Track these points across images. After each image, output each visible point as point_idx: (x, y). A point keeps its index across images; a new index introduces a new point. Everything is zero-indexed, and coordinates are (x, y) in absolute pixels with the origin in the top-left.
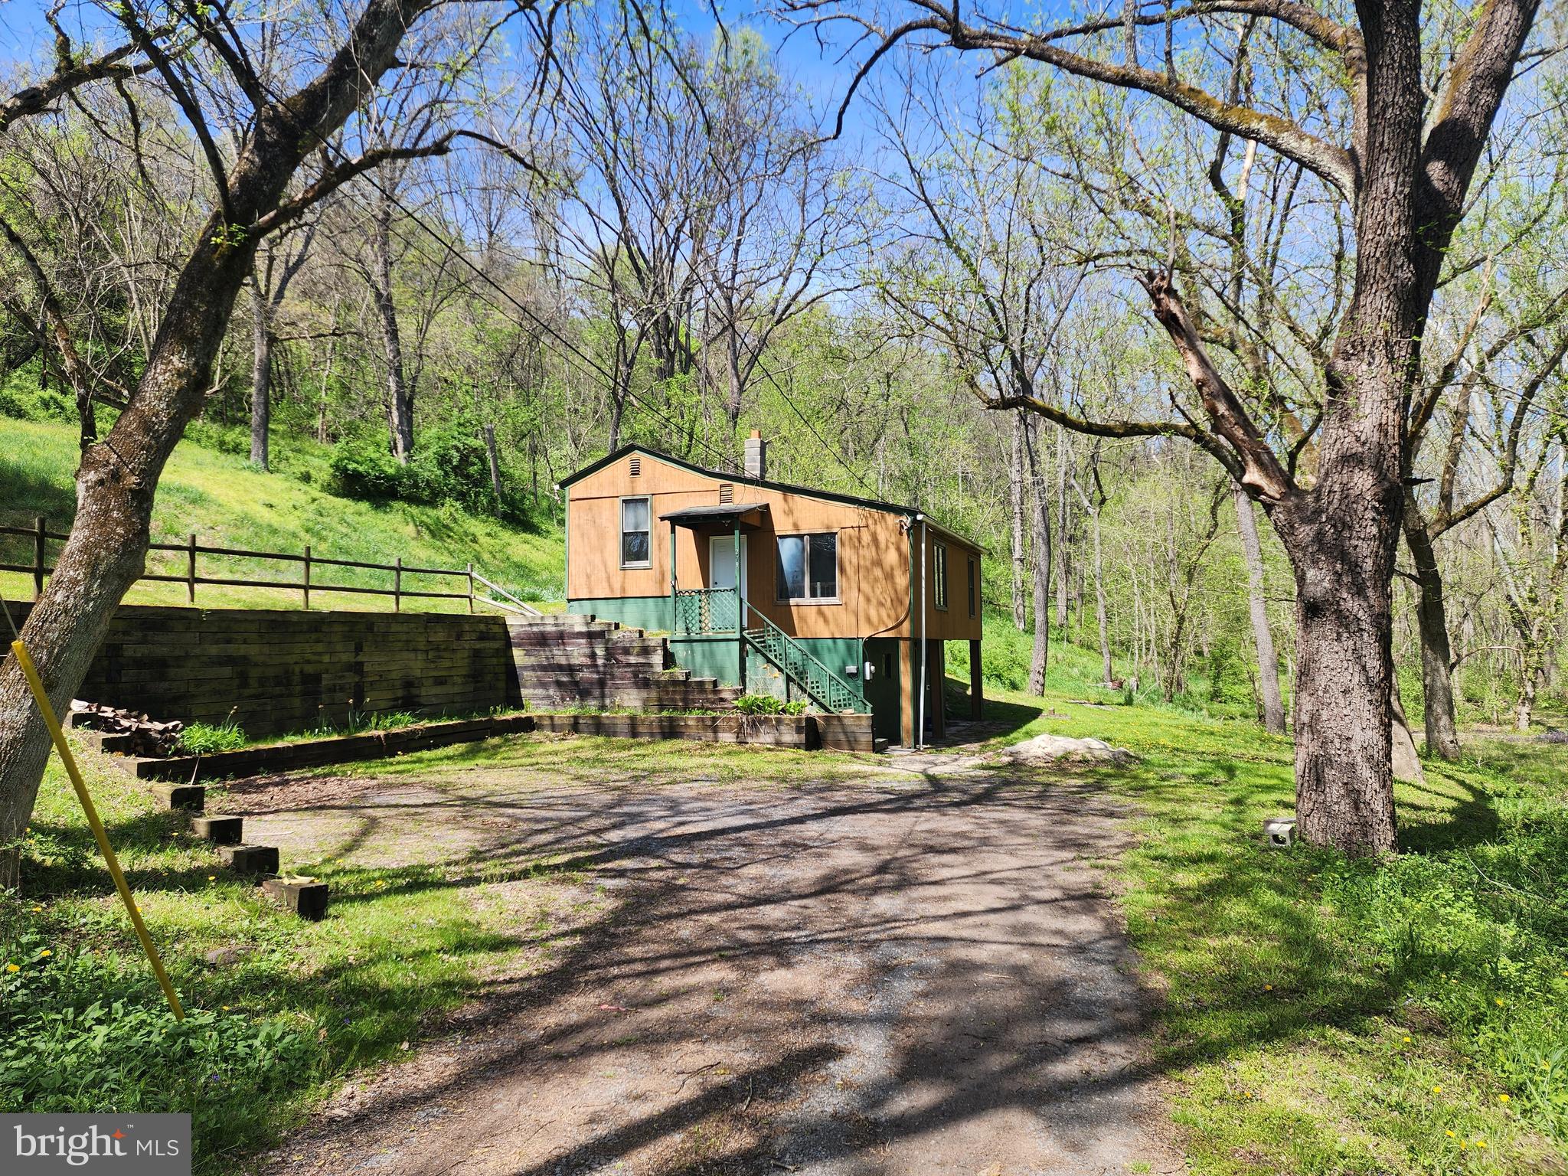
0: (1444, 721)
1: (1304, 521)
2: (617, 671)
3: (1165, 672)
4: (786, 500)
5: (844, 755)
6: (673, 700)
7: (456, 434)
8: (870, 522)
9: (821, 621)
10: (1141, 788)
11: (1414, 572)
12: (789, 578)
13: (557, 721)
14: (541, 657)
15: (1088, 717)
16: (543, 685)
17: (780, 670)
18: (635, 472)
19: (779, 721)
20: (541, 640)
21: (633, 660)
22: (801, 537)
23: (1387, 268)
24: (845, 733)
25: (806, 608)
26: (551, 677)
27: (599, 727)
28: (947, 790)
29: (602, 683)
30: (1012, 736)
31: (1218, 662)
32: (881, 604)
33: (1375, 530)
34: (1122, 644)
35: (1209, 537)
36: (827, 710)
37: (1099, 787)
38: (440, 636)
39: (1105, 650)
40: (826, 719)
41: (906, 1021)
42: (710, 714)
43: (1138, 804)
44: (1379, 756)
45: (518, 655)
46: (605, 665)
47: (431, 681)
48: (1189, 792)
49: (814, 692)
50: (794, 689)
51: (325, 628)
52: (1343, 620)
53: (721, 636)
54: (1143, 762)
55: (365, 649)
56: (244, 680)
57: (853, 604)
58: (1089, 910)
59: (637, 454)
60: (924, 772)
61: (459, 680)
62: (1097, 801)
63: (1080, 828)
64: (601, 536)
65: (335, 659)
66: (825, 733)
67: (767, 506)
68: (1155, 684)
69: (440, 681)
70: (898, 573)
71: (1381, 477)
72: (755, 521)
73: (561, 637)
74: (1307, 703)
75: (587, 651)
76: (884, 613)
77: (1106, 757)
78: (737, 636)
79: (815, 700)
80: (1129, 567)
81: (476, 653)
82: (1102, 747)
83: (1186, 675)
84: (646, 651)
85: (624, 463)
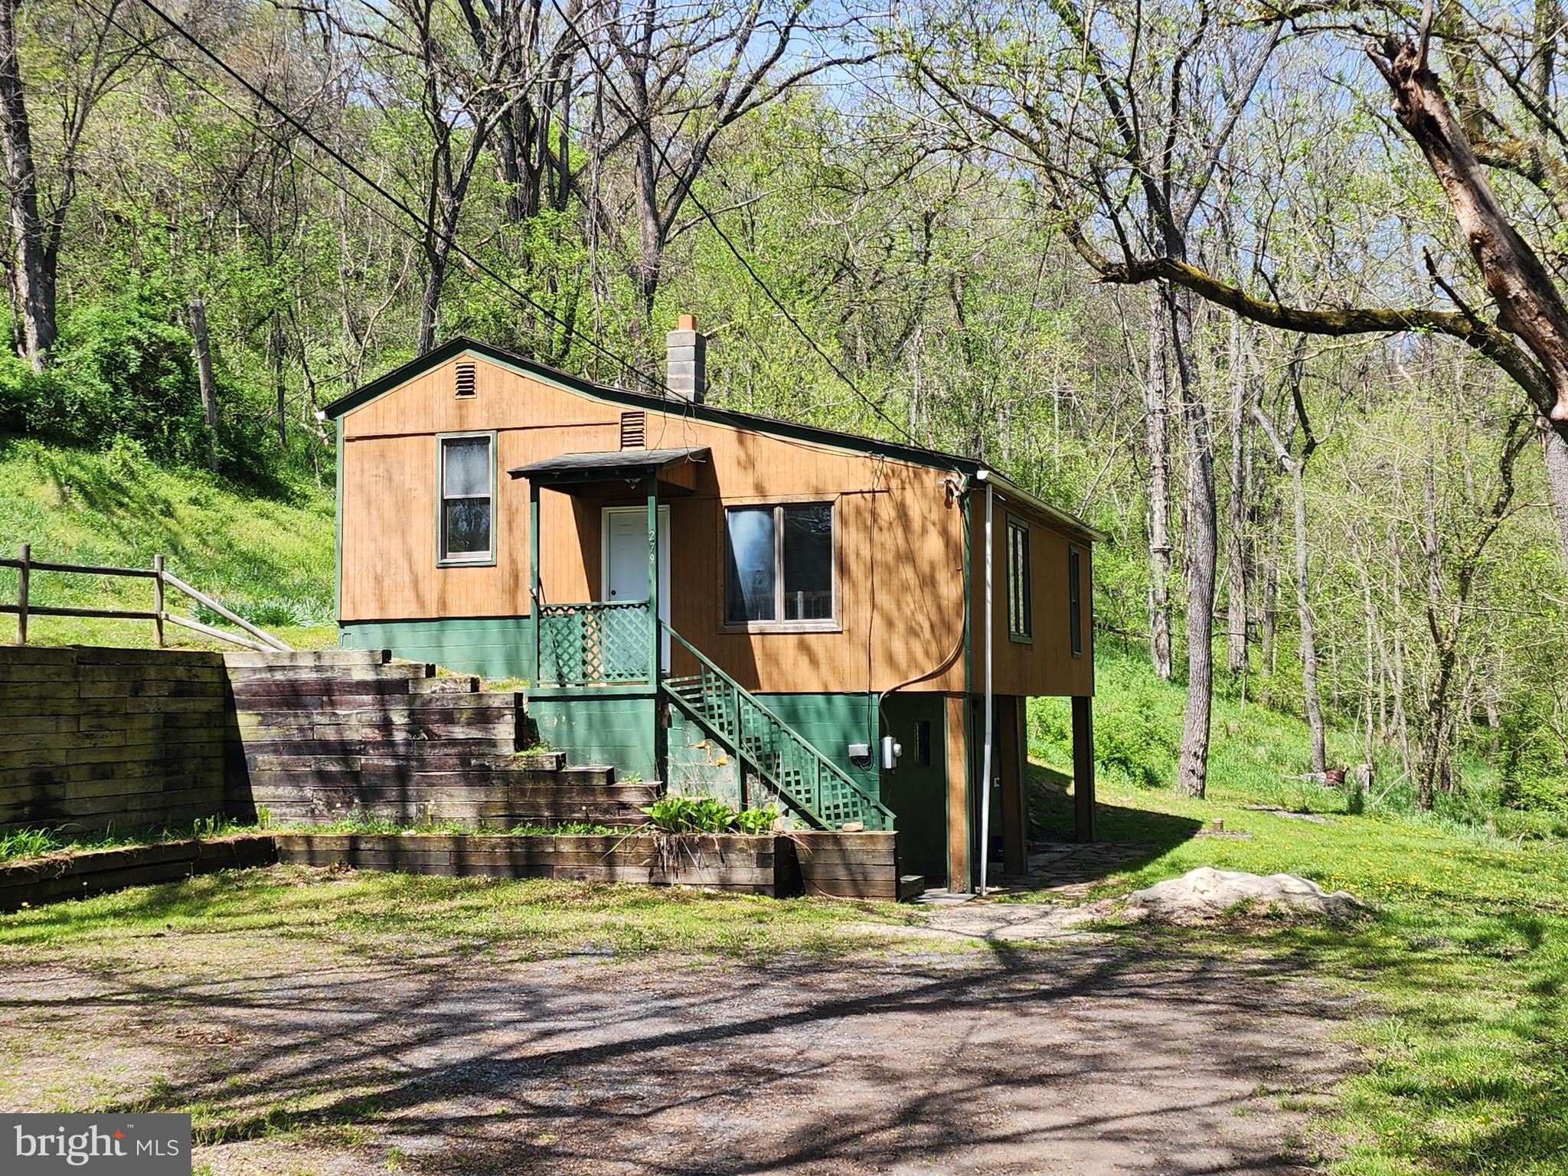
2: (431, 754)
3: (1419, 755)
4: (741, 441)
5: (844, 906)
6: (535, 807)
7: (135, 316)
8: (894, 483)
9: (804, 661)
10: (1374, 965)
12: (746, 583)
13: (319, 846)
14: (291, 728)
15: (1284, 835)
16: (293, 779)
17: (730, 751)
18: (466, 386)
19: (727, 845)
20: (290, 696)
21: (459, 732)
22: (768, 509)
24: (848, 866)
25: (777, 638)
26: (308, 764)
27: (396, 857)
28: (1029, 968)
29: (402, 776)
30: (1147, 869)
31: (1514, 736)
32: (913, 632)
34: (1343, 702)
35: (1497, 511)
36: (814, 824)
37: (1301, 962)
38: (101, 688)
39: (1313, 715)
40: (813, 840)
42: (601, 831)
43: (1369, 993)
45: (247, 724)
46: (408, 743)
47: (84, 771)
48: (1459, 971)
49: (791, 791)
50: (755, 786)
53: (621, 690)
54: (1380, 917)
57: (864, 629)
59: (469, 356)
60: (988, 937)
61: (138, 771)
62: (1299, 987)
63: (1265, 1037)
64: (403, 505)
66: (810, 865)
67: (707, 453)
68: (1402, 777)
69: (102, 772)
70: (942, 576)
72: (685, 480)
73: (328, 691)
75: (375, 716)
76: (918, 648)
77: (1314, 908)
78: (652, 689)
79: (792, 805)
80: (1355, 566)
81: (170, 721)
82: (1306, 889)
83: (1457, 759)
84: (484, 716)
85: (446, 373)
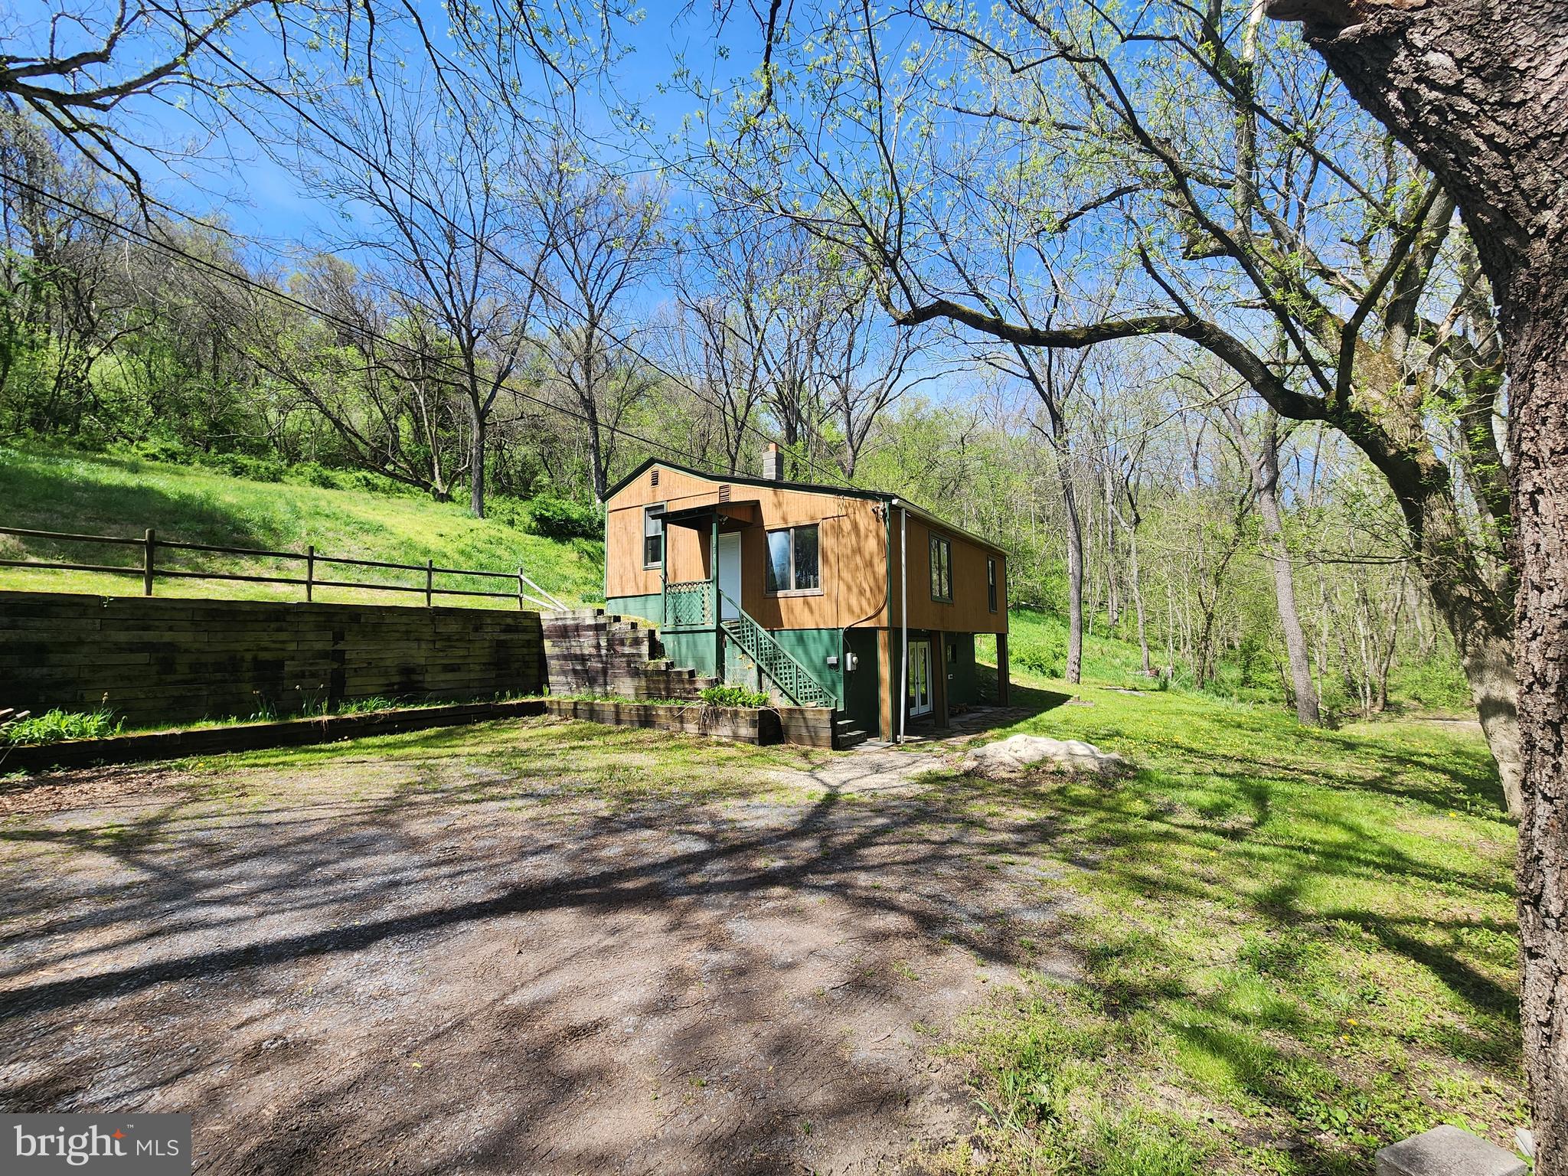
2: (616, 661)
4: (775, 496)
6: (658, 689)
8: (850, 511)
9: (807, 612)
12: (776, 570)
13: (563, 707)
14: (563, 647)
16: (564, 673)
17: (753, 660)
18: (655, 481)
20: (564, 633)
21: (627, 650)
22: (786, 530)
24: (807, 727)
25: (791, 599)
26: (570, 665)
27: (591, 713)
29: (605, 672)
31: (1249, 651)
32: (862, 593)
36: (793, 702)
38: (453, 627)
40: (791, 712)
42: (678, 704)
45: (547, 643)
46: (607, 656)
47: (438, 668)
51: (288, 618)
53: (701, 628)
55: (347, 637)
56: (167, 666)
57: (835, 592)
59: (657, 467)
61: (477, 668)
64: (631, 541)
65: (304, 647)
66: (787, 727)
67: (758, 502)
68: (1190, 672)
69: (451, 669)
70: (876, 561)
72: (744, 517)
73: (577, 630)
75: (594, 642)
76: (864, 602)
77: (1090, 766)
78: (715, 626)
79: (783, 691)
82: (1087, 752)
83: (1217, 664)
84: (637, 642)
85: (647, 476)
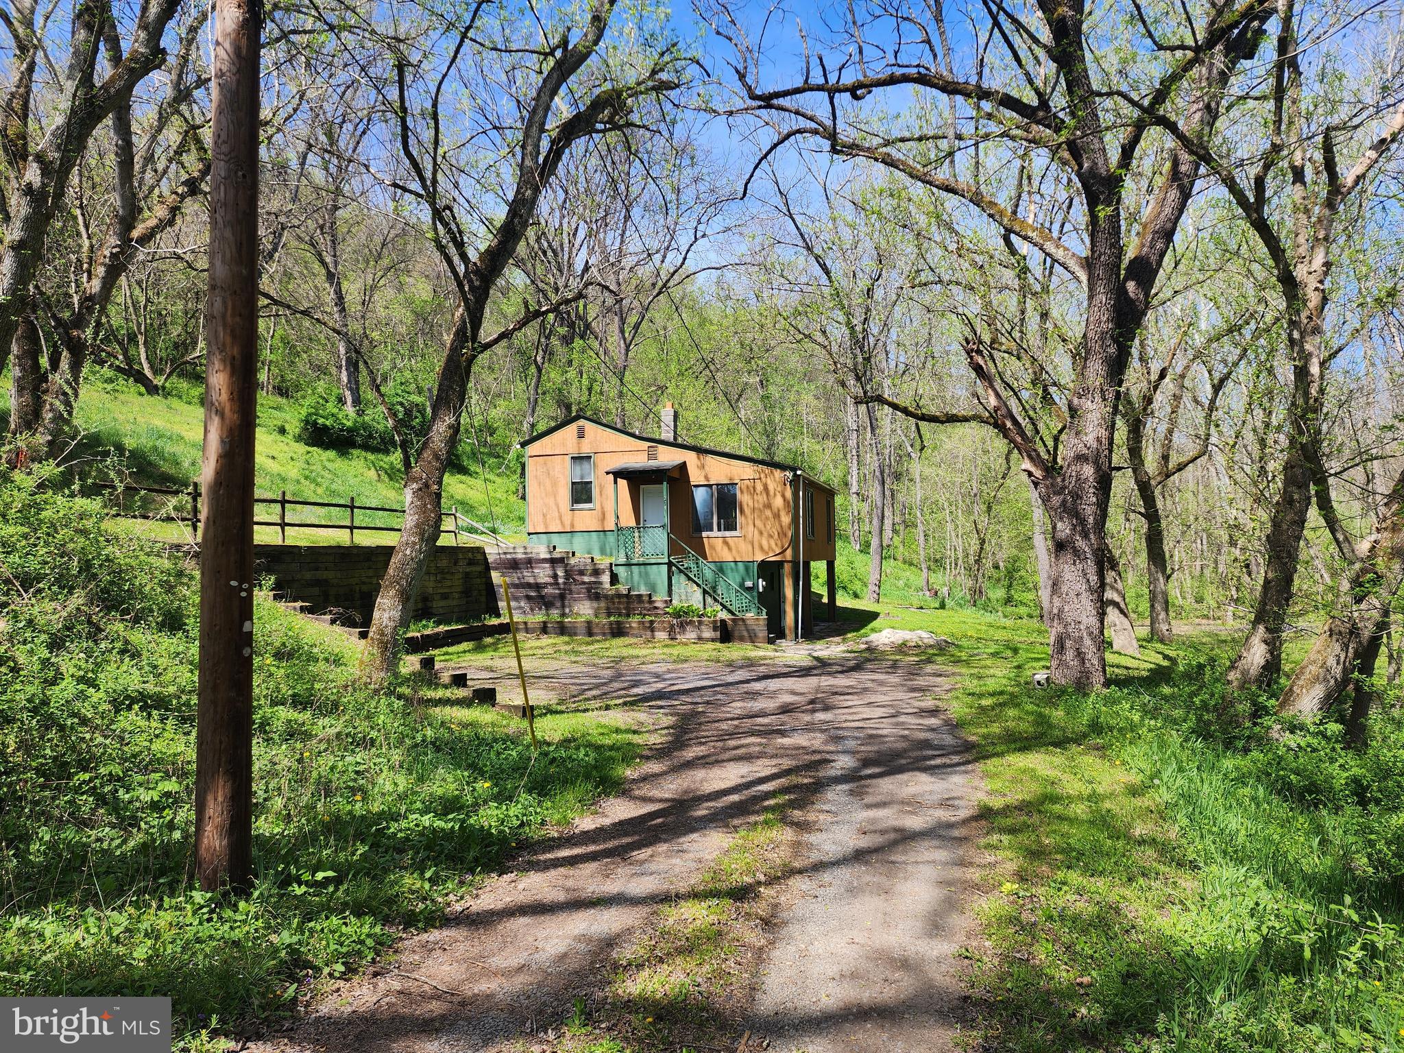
0: (1162, 615)
1: (1055, 494)
2: (575, 588)
3: (970, 583)
4: (699, 459)
5: (748, 646)
6: (619, 609)
7: (399, 392)
8: (762, 476)
9: (726, 549)
10: (958, 661)
11: (1143, 510)
12: (701, 517)
13: (530, 626)
14: (514, 578)
15: (914, 616)
16: (516, 599)
17: (698, 585)
18: (581, 434)
19: (700, 623)
20: (513, 565)
21: (586, 579)
22: (710, 486)
23: (1101, 346)
24: (748, 630)
25: (714, 538)
26: (521, 593)
27: (562, 630)
28: (830, 665)
29: (562, 597)
30: (862, 631)
31: (1011, 574)
32: (771, 536)
33: (1094, 499)
34: (936, 561)
35: (1003, 478)
36: (733, 614)
37: (929, 661)
39: (923, 566)
40: (733, 620)
41: (858, 752)
42: (648, 618)
43: (956, 670)
44: (1096, 632)
45: (496, 576)
46: (565, 583)
47: (438, 597)
48: (989, 663)
49: (724, 601)
50: (709, 600)
52: (1077, 553)
53: (653, 561)
54: (957, 646)
57: (750, 535)
58: (935, 716)
59: (582, 422)
60: (810, 655)
61: (457, 596)
62: (929, 668)
63: (921, 682)
64: (554, 484)
66: (733, 630)
67: (685, 463)
68: (962, 593)
69: (445, 597)
70: (783, 513)
71: (1098, 468)
72: (676, 475)
73: (530, 562)
74: (1057, 602)
75: (551, 573)
76: (772, 543)
78: (666, 560)
79: (724, 606)
80: (942, 500)
81: (467, 576)
82: (929, 636)
83: (986, 585)
84: (597, 572)
85: (572, 429)
